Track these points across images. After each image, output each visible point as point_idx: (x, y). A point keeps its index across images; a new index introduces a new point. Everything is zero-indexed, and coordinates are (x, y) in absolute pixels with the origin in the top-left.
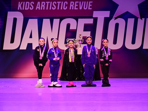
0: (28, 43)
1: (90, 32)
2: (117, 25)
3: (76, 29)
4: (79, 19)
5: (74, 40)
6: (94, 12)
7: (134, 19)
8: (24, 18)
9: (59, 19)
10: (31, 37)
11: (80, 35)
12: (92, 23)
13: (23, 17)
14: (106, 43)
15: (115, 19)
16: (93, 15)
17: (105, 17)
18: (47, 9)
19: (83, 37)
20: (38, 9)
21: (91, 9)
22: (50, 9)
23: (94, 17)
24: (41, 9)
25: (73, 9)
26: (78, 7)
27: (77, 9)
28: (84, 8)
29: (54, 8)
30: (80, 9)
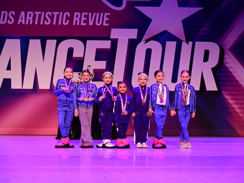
0: (4, 79)
1: (105, 62)
2: (149, 52)
4: (88, 41)
5: (80, 74)
6: (112, 30)
7: (175, 43)
9: (56, 41)
10: (9, 68)
11: (89, 66)
12: (109, 47)
15: (145, 43)
16: (110, 35)
17: (129, 39)
18: (36, 23)
19: (94, 70)
20: (21, 23)
21: (108, 25)
22: (41, 23)
23: (112, 39)
24: (27, 23)
25: (78, 24)
26: (87, 21)
27: (85, 24)
28: (97, 24)
29: (47, 22)
30: (90, 24)
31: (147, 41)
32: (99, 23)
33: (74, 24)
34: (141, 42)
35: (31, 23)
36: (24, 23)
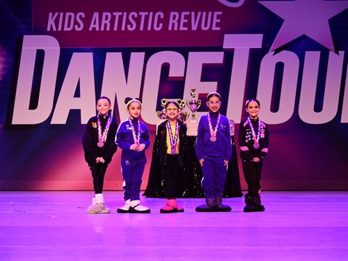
0: (71, 110)
1: (216, 83)
2: (280, 68)
3: (183, 75)
4: (190, 53)
5: (179, 102)
6: (226, 36)
7: (318, 53)
8: (62, 51)
9: (143, 54)
10: (77, 94)
11: (194, 90)
12: (222, 62)
13: (59, 48)
14: (254, 109)
15: (274, 54)
16: (223, 44)
17: (251, 49)
18: (115, 29)
19: (200, 95)
20: (94, 29)
21: (219, 29)
22: (123, 29)
23: (225, 49)
24: (102, 29)
25: (176, 29)
26: (188, 25)
27: (186, 29)
28: (203, 28)
29: (132, 26)
30: (193, 29)
31: (277, 51)
32: (206, 26)
33: (170, 28)
34: (268, 52)
35: (108, 29)
36: (97, 29)
